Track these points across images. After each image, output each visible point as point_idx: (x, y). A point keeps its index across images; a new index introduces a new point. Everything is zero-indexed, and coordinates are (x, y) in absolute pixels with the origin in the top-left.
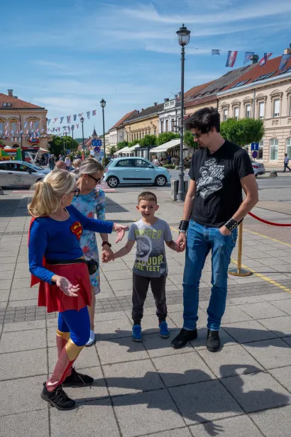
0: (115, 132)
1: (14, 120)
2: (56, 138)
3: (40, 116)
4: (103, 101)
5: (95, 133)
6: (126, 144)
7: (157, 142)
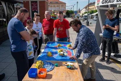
0: (85, 9)
1: (58, 6)
2: (68, 11)
3: (64, 5)
4: (77, 2)
5: (79, 9)
6: (86, 13)
7: (94, 12)
